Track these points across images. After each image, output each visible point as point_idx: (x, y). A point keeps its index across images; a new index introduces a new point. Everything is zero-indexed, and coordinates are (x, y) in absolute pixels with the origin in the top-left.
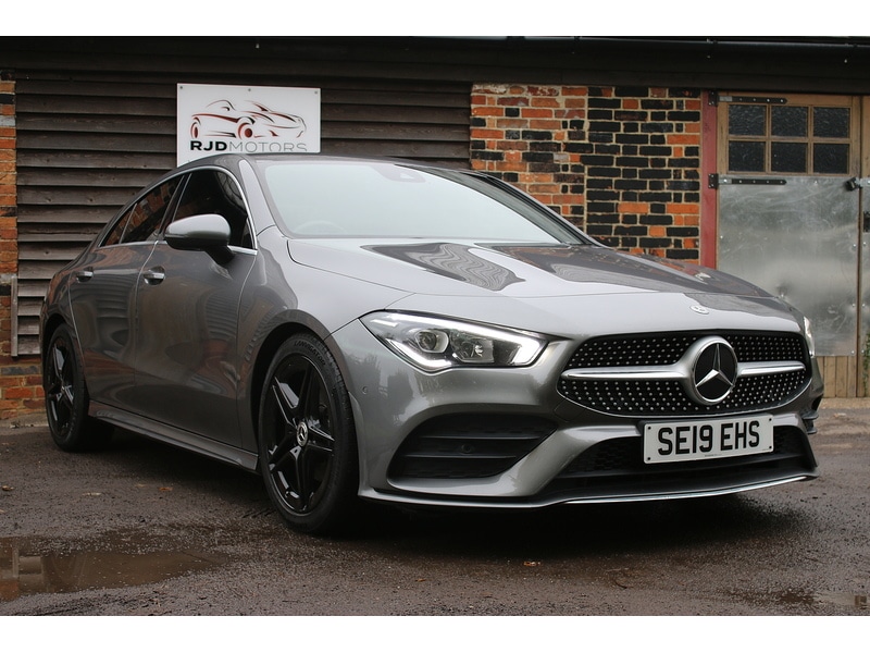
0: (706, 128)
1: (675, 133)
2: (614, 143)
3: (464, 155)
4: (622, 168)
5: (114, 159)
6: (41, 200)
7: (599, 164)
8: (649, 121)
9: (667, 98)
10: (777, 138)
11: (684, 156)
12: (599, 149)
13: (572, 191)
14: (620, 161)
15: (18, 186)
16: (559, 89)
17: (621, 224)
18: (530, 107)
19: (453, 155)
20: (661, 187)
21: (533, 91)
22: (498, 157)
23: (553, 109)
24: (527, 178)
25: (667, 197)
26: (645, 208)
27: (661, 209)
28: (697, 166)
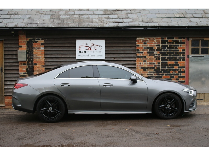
0: (187, 45)
1: (180, 47)
2: (167, 49)
3: (135, 52)
4: (168, 54)
5: (63, 55)
6: (49, 64)
7: (164, 54)
8: (174, 44)
9: (178, 39)
10: (202, 47)
11: (182, 51)
12: (163, 50)
13: (158, 59)
14: (168, 53)
15: (45, 61)
16: (155, 38)
17: (168, 66)
18: (149, 42)
19: (133, 53)
20: (177, 58)
21: (149, 39)
22: (142, 53)
23: (154, 42)
24: (148, 57)
25: (178, 60)
26: (173, 63)
27: (177, 63)
28: (185, 53)
